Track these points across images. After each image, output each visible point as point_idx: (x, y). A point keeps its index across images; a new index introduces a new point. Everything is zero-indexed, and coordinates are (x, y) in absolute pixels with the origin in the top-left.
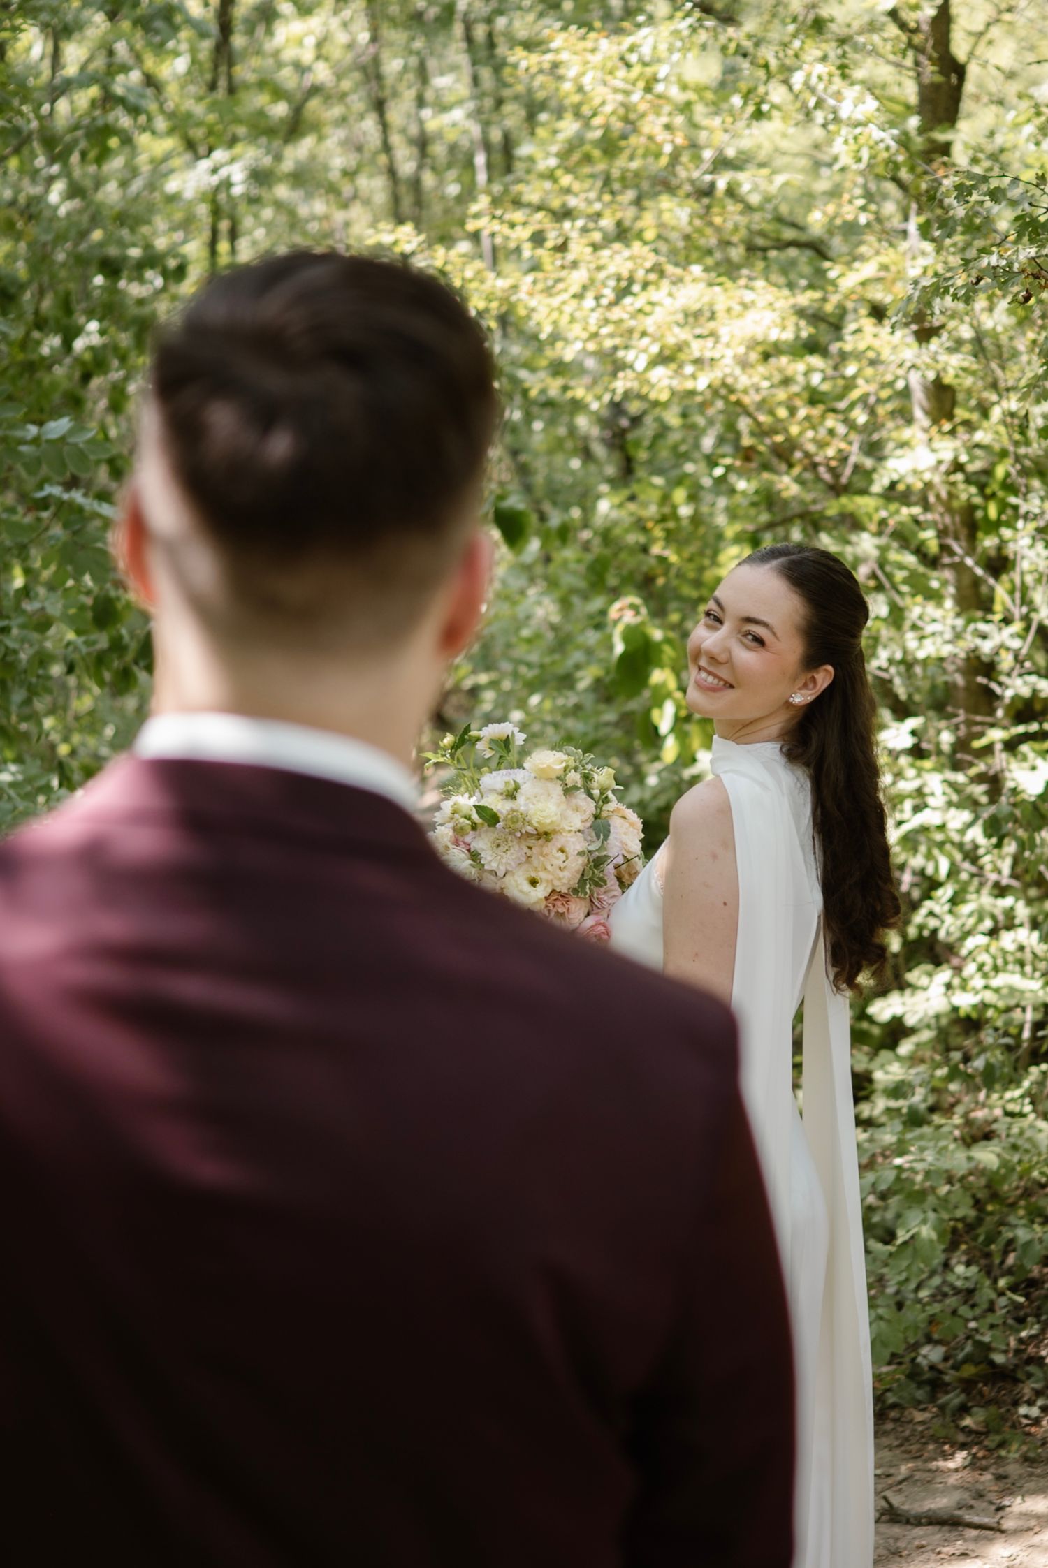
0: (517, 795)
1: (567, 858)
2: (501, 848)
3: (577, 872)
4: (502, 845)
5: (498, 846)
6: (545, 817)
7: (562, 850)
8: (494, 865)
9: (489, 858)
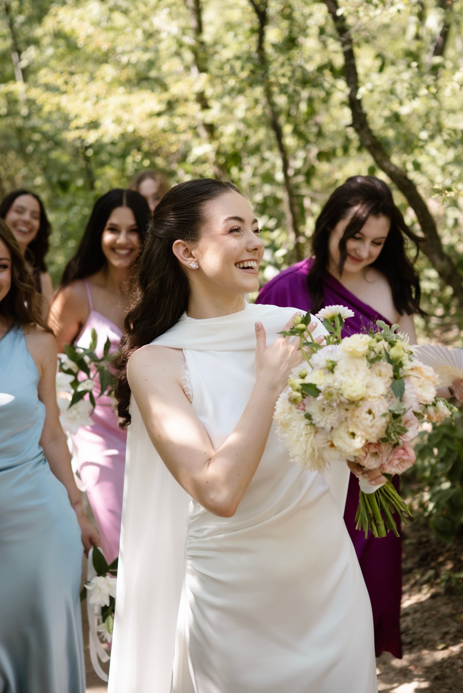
0: (335, 370)
1: (374, 418)
2: (326, 411)
3: (383, 427)
4: (327, 408)
5: (324, 410)
6: (353, 392)
7: (370, 412)
8: (322, 424)
9: (318, 420)
